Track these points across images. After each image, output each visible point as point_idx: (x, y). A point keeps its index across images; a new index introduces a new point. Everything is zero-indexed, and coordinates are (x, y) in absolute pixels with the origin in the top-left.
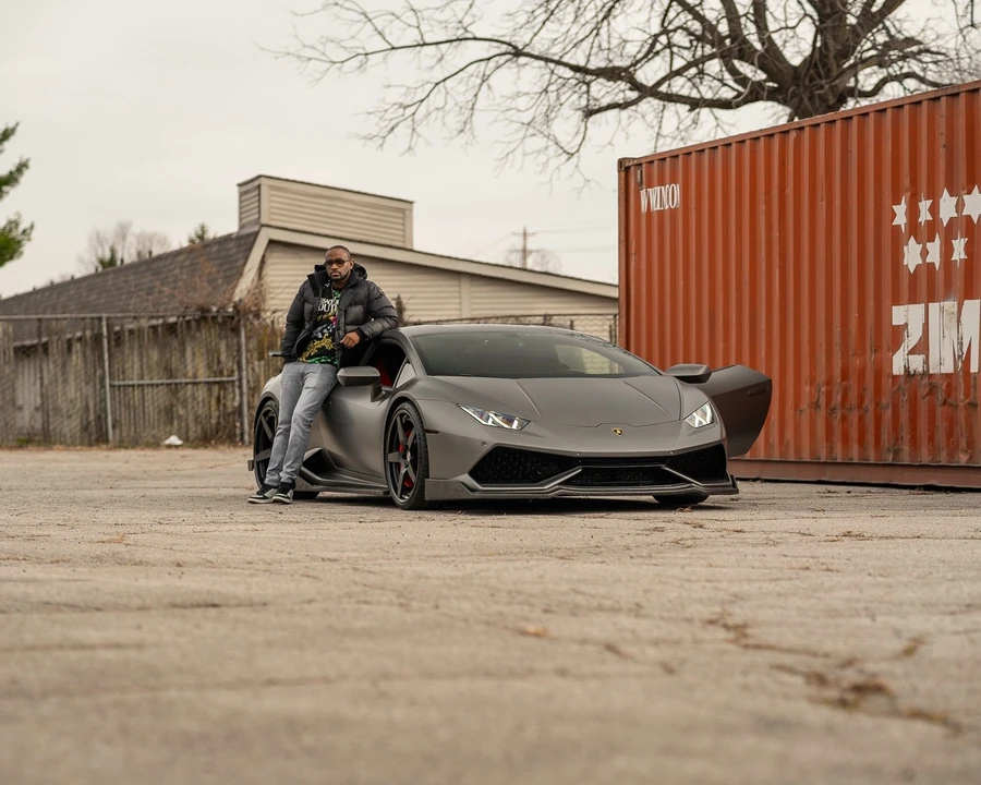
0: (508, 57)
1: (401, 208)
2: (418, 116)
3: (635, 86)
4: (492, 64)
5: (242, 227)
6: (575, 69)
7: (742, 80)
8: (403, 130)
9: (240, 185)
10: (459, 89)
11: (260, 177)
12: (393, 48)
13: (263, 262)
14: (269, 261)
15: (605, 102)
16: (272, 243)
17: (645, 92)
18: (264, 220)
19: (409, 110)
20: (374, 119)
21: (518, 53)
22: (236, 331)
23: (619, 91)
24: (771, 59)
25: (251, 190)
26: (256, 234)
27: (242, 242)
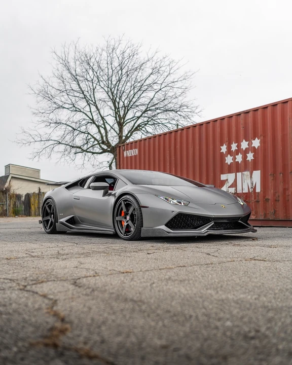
0: (58, 144)
1: (38, 171)
2: (40, 155)
3: (82, 149)
4: (55, 145)
5: (6, 174)
6: (71, 146)
7: (103, 149)
8: (37, 157)
9: (5, 166)
10: (48, 150)
11: (10, 164)
12: (36, 141)
13: (10, 181)
14: (11, 180)
15: (77, 152)
16: (12, 177)
17: (84, 151)
18: (10, 173)
19: (38, 154)
20: (31, 155)
21: (60, 143)
22: (6, 194)
23: (80, 150)
24: (108, 144)
25: (8, 167)
26: (9, 175)
27: (6, 177)
